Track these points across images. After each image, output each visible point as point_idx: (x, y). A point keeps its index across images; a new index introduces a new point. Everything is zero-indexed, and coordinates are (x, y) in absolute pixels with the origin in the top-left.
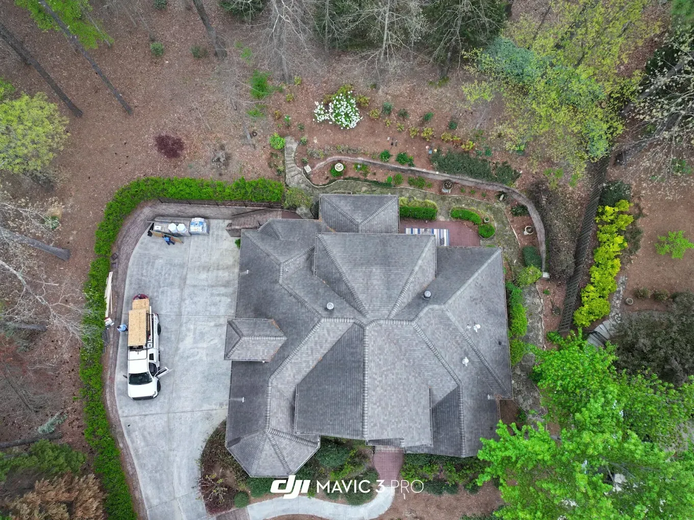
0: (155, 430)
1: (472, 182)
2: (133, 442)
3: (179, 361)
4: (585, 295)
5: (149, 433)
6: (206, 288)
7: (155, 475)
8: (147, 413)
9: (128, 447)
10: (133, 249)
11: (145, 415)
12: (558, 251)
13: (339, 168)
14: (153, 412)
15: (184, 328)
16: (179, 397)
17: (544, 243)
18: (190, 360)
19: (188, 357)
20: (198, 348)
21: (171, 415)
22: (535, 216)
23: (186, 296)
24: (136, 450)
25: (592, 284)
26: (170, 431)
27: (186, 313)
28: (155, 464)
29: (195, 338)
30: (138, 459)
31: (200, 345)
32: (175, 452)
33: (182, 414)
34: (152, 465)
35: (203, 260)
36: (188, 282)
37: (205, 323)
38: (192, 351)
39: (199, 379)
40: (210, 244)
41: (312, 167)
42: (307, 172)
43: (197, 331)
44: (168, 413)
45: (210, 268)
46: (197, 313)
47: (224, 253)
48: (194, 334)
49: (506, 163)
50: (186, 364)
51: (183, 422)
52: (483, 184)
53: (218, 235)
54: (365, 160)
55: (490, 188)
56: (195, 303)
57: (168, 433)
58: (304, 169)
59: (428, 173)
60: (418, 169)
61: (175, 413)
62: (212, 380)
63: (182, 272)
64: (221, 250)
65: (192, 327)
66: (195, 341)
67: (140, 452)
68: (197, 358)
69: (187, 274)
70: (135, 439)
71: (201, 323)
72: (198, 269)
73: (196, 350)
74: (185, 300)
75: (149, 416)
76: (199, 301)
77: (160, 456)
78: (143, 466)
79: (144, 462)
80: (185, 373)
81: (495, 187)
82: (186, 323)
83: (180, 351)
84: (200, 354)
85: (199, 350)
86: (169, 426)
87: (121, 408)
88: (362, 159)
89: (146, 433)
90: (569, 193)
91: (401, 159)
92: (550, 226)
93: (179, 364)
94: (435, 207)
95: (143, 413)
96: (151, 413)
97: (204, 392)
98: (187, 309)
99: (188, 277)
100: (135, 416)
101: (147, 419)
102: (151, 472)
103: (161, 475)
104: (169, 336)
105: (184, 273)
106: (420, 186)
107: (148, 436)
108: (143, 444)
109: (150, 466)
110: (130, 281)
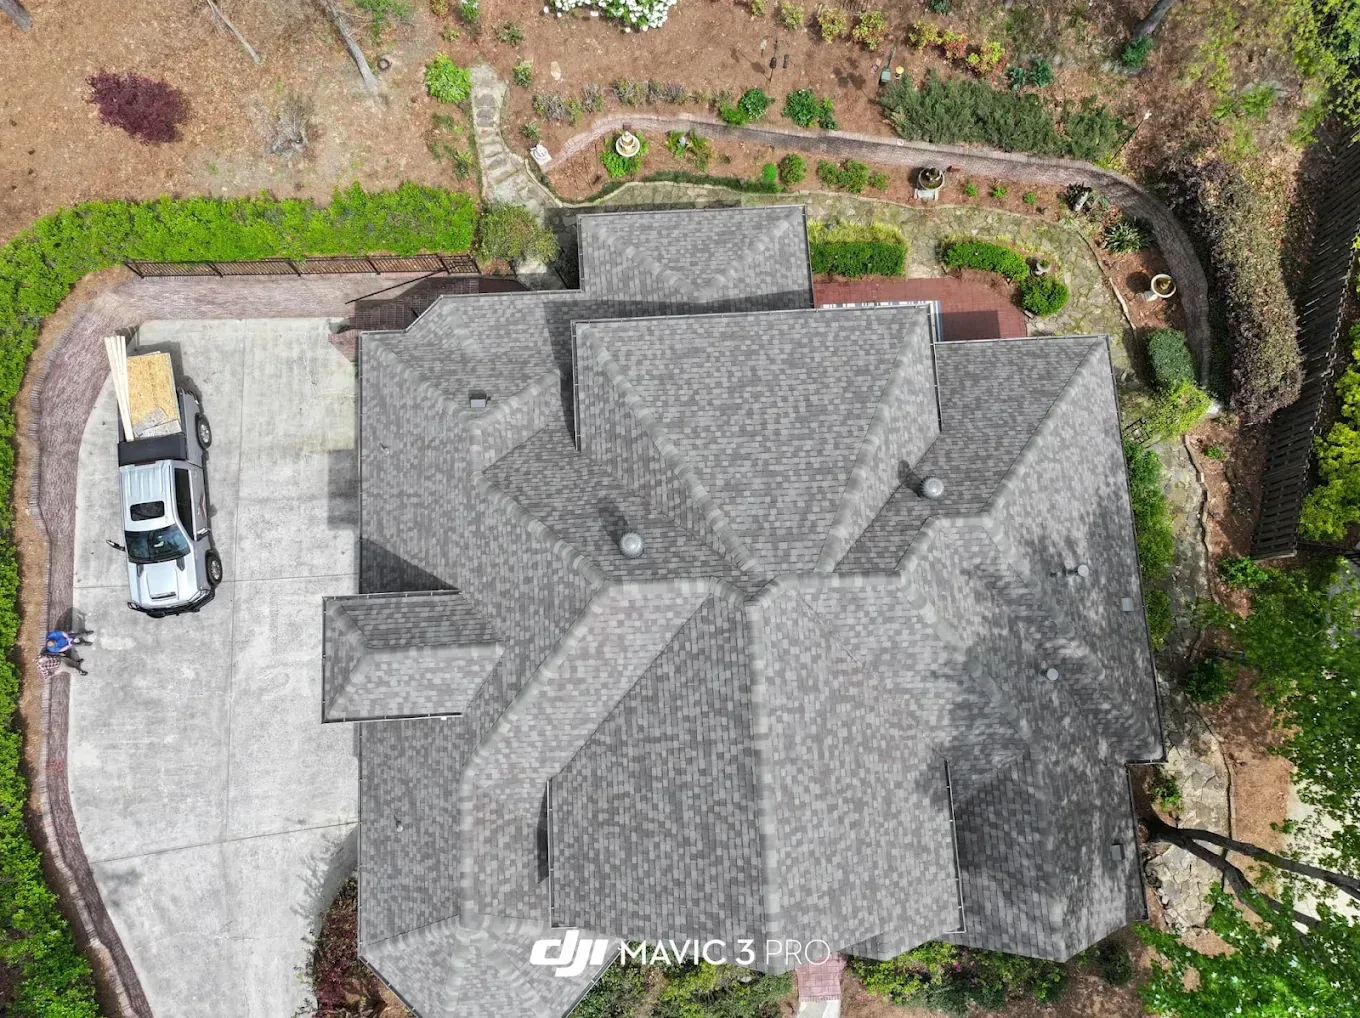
0: (189, 888)
1: (999, 161)
2: (131, 926)
3: (237, 703)
4: (1330, 454)
5: (175, 900)
6: (295, 503)
7: (198, 1006)
8: (164, 846)
9: (118, 939)
10: (88, 413)
11: (160, 853)
12: (1256, 336)
13: (629, 148)
14: (181, 843)
15: (244, 614)
16: (247, 799)
17: (1204, 318)
18: (266, 697)
19: (262, 691)
20: (285, 665)
21: (229, 847)
22: (1177, 246)
23: (243, 531)
24: (142, 946)
25: (1345, 420)
26: (230, 888)
27: (247, 573)
28: (196, 978)
29: (275, 639)
30: (150, 969)
31: (291, 656)
32: (248, 943)
33: (259, 842)
34: (189, 982)
35: (280, 431)
36: (244, 492)
37: (302, 598)
38: (270, 674)
39: (296, 747)
40: (296, 387)
41: (553, 151)
42: (541, 163)
43: (281, 621)
44: (221, 840)
45: (301, 449)
46: (276, 573)
47: (336, 406)
48: (273, 627)
49: (1093, 98)
50: (257, 709)
51: (261, 861)
52: (1029, 165)
53: (314, 360)
54: (699, 120)
55: (1044, 178)
56: (268, 546)
57: (224, 893)
58: (531, 158)
59: (877, 145)
60: (848, 136)
61: (240, 840)
62: (330, 747)
63: (228, 466)
64: (329, 400)
65: (266, 610)
66: (278, 647)
67: (154, 951)
68: (287, 690)
69: (240, 470)
70: (137, 920)
71: (288, 598)
72: (270, 455)
73: (281, 669)
74: (241, 539)
75: (171, 855)
76: (279, 541)
77: (207, 954)
78: (164, 987)
79: (166, 975)
80: (257, 732)
81: (1062, 174)
82: (247, 601)
83: (240, 676)
84: (292, 679)
85: (289, 670)
86: (225, 876)
87: (91, 839)
88: (691, 117)
89: (166, 902)
90: (1272, 174)
91: (798, 107)
92: (1232, 266)
93: (239, 710)
94: (899, 241)
95: (154, 848)
96: (173, 845)
97: (313, 779)
98: (247, 564)
99: (244, 476)
100: (129, 856)
101: (164, 863)
102: (187, 1000)
103: (214, 1005)
104: (207, 639)
105: (234, 468)
106: (854, 189)
107: (172, 907)
108: (158, 929)
109: (183, 986)
110: (88, 499)
